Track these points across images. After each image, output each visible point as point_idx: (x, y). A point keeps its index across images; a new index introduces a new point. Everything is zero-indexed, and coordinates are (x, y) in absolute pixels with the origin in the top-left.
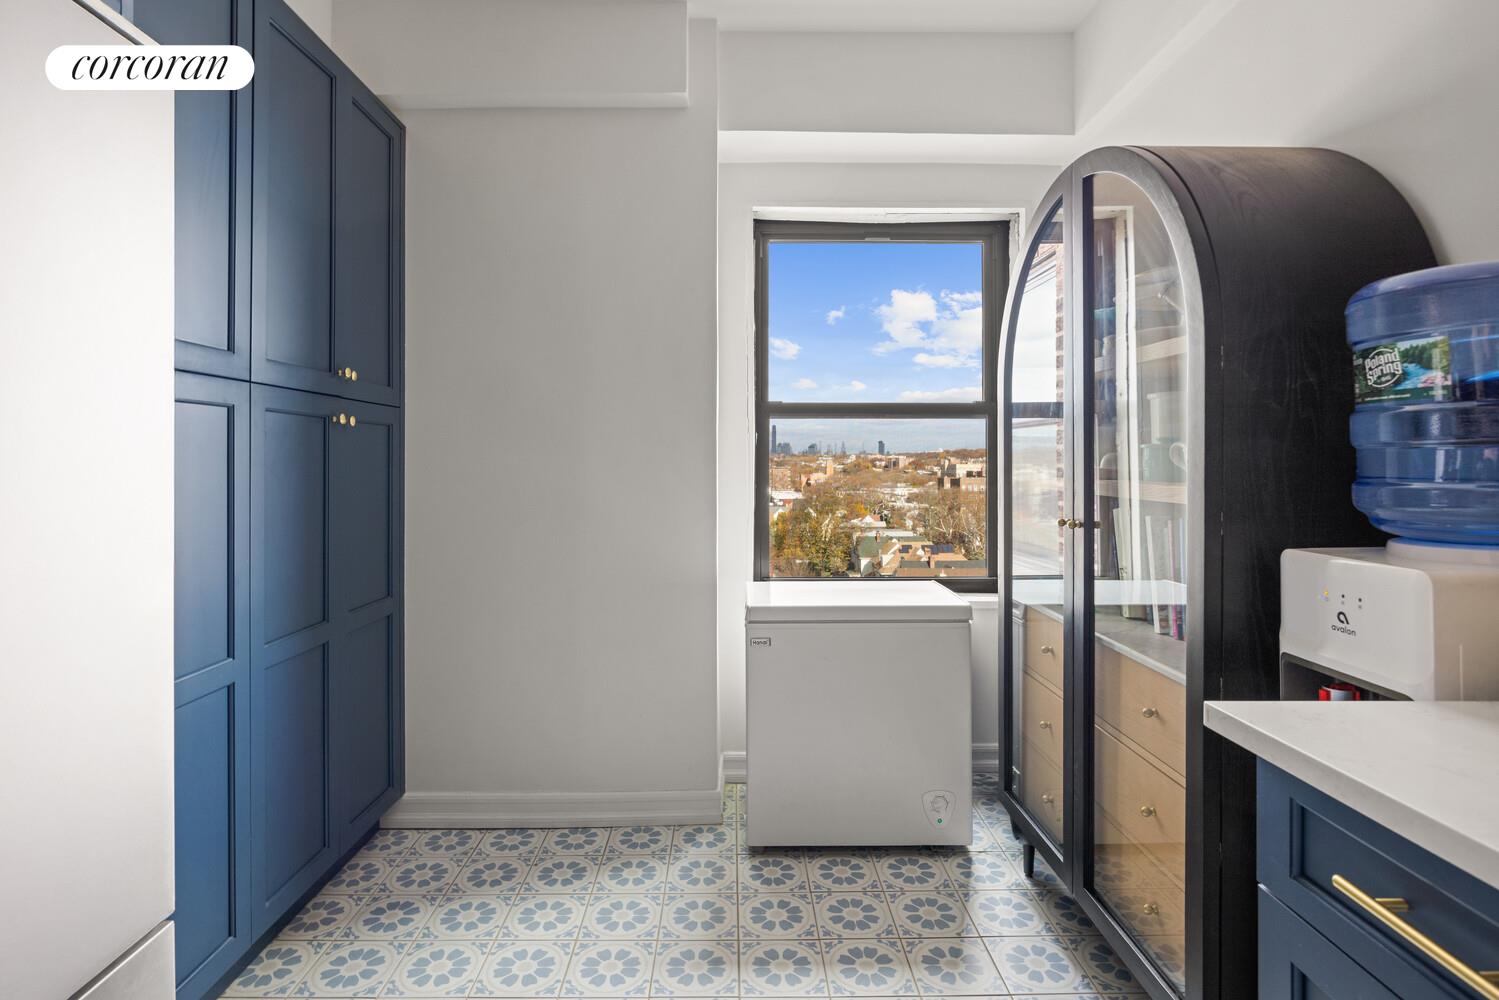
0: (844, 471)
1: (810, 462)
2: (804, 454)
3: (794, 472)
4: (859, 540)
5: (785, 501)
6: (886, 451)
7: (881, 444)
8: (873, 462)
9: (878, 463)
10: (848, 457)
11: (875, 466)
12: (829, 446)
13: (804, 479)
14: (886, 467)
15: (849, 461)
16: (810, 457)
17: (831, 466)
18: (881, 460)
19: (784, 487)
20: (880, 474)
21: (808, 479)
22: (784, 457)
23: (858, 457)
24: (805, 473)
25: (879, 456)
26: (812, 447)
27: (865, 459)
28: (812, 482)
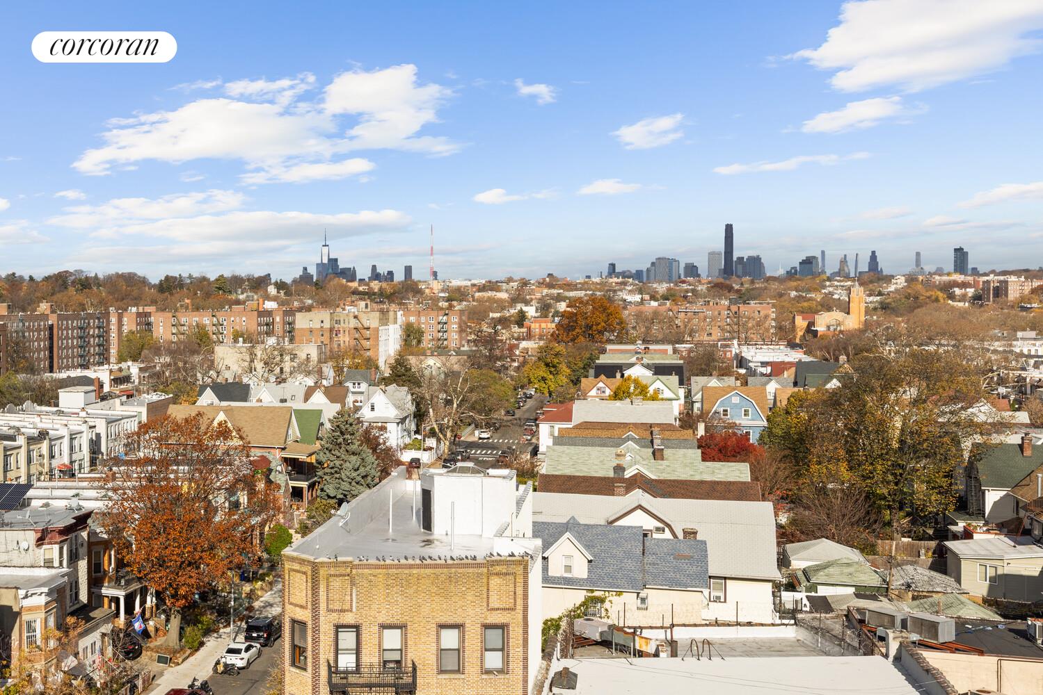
0: (884, 307)
1: (809, 291)
2: (791, 275)
3: (781, 310)
4: (979, 452)
5: (777, 369)
6: (970, 266)
7: (960, 255)
8: (947, 288)
9: (957, 291)
10: (889, 279)
11: (952, 297)
12: (844, 261)
13: (801, 323)
14: (977, 298)
15: (892, 288)
16: (807, 281)
17: (860, 299)
18: (964, 285)
19: (765, 341)
20: (963, 314)
21: (811, 324)
22: (752, 282)
23: (911, 279)
24: (802, 312)
25: (959, 278)
26: (808, 262)
27: (928, 284)
28: (820, 328)
